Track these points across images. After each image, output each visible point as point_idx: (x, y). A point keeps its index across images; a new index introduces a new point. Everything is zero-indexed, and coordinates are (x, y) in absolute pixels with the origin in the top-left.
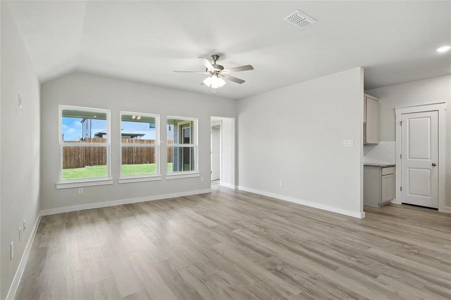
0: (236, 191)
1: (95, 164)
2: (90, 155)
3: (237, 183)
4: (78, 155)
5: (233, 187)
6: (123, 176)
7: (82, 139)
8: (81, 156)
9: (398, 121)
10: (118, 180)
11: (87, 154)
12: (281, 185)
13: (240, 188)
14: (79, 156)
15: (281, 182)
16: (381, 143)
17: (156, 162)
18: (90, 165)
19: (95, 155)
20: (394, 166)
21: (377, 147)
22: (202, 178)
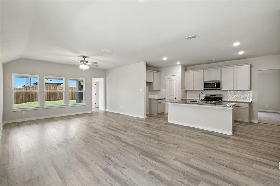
0: (106, 112)
1: (33, 101)
2: (30, 96)
3: (106, 108)
4: (22, 95)
5: (104, 110)
6: (46, 105)
7: (24, 86)
8: (24, 97)
9: (166, 82)
10: (43, 107)
11: (28, 95)
12: (121, 108)
13: (107, 110)
14: (22, 97)
15: (121, 107)
16: (162, 90)
17: (63, 100)
18: (30, 102)
19: (33, 96)
20: (164, 99)
21: (160, 91)
22: (87, 106)
